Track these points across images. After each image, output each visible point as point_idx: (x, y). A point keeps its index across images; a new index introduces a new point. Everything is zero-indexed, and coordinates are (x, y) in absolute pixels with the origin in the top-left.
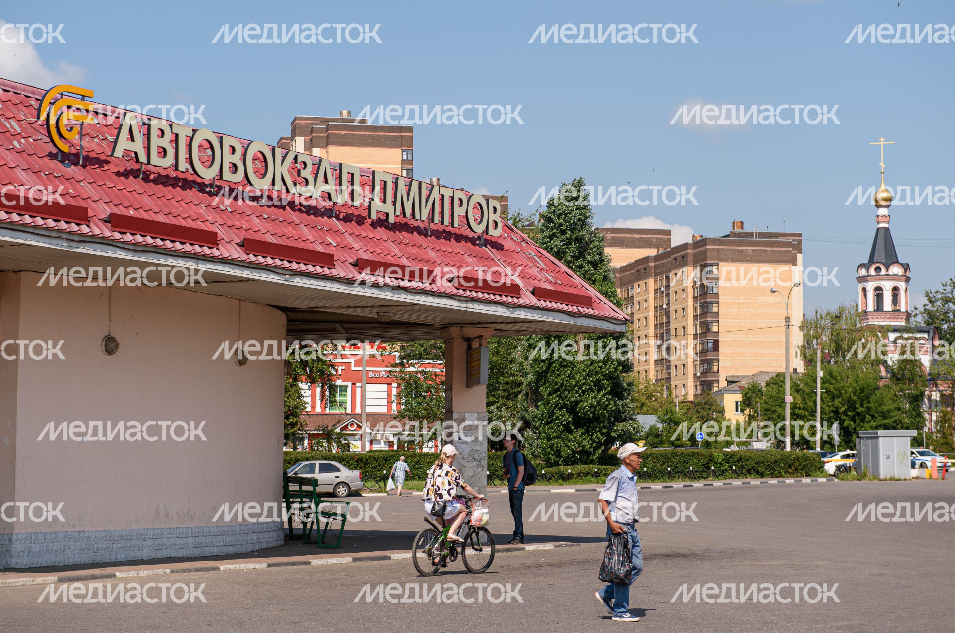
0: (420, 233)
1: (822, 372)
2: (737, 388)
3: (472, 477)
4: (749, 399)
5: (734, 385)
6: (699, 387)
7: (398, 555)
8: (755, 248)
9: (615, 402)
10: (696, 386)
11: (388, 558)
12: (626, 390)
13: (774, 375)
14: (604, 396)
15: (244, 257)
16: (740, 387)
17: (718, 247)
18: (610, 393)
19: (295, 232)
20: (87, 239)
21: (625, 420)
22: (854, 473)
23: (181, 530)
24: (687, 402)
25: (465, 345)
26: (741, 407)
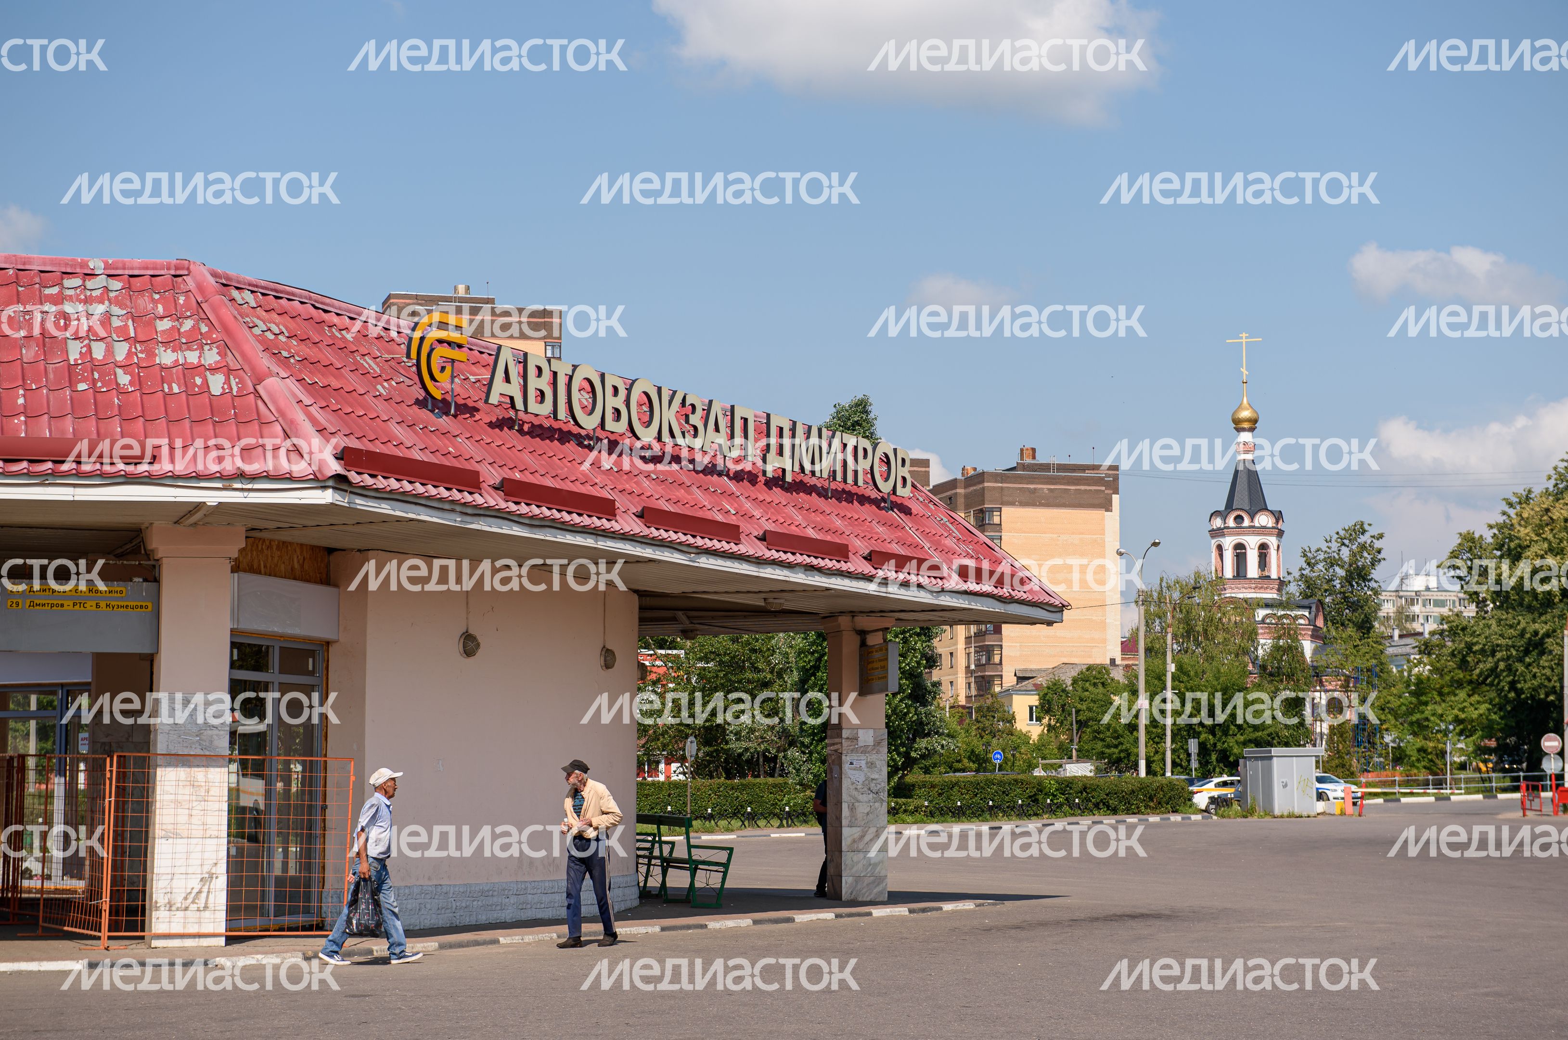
0: (820, 495)
1: (1173, 665)
2: (1031, 687)
3: (868, 814)
4: (1049, 702)
5: (1027, 682)
6: (973, 685)
7: (802, 916)
8: (1052, 487)
9: (916, 709)
10: (969, 684)
11: (790, 920)
12: (930, 693)
13: (1084, 668)
14: (901, 701)
15: (646, 531)
16: (1035, 685)
17: (1000, 485)
18: (910, 697)
19: (689, 497)
20: (482, 512)
21: (928, 735)
22: (1236, 807)
23: (547, 884)
24: (959, 706)
25: (857, 639)
26: (1035, 714)
